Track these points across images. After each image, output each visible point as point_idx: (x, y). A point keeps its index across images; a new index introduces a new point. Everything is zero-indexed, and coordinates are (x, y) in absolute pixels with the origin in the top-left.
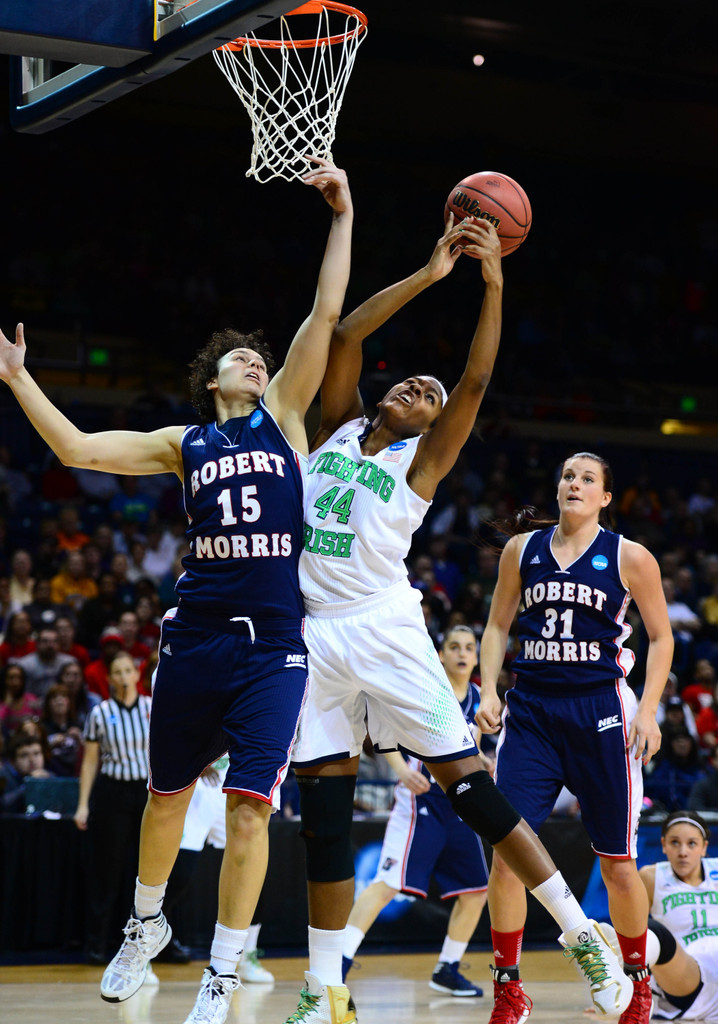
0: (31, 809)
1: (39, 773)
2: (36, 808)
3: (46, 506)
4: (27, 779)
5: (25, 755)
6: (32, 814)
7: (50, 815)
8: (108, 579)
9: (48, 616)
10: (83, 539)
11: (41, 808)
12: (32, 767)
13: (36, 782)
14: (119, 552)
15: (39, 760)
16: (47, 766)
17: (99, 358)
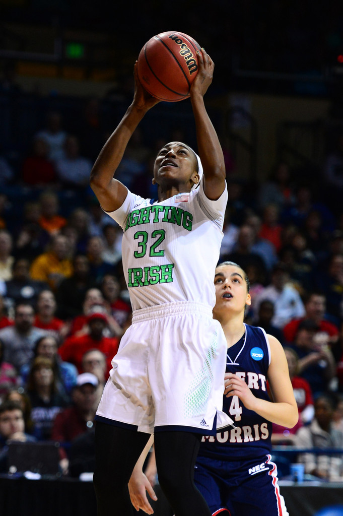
0: (13, 469)
1: (20, 436)
2: (18, 470)
3: (26, 190)
4: (9, 442)
5: (7, 419)
6: (14, 474)
7: (30, 476)
8: (82, 260)
9: (27, 292)
10: (61, 222)
11: (22, 469)
12: (13, 429)
13: (18, 444)
14: (95, 236)
15: (20, 424)
16: (28, 430)
17: (75, 51)
